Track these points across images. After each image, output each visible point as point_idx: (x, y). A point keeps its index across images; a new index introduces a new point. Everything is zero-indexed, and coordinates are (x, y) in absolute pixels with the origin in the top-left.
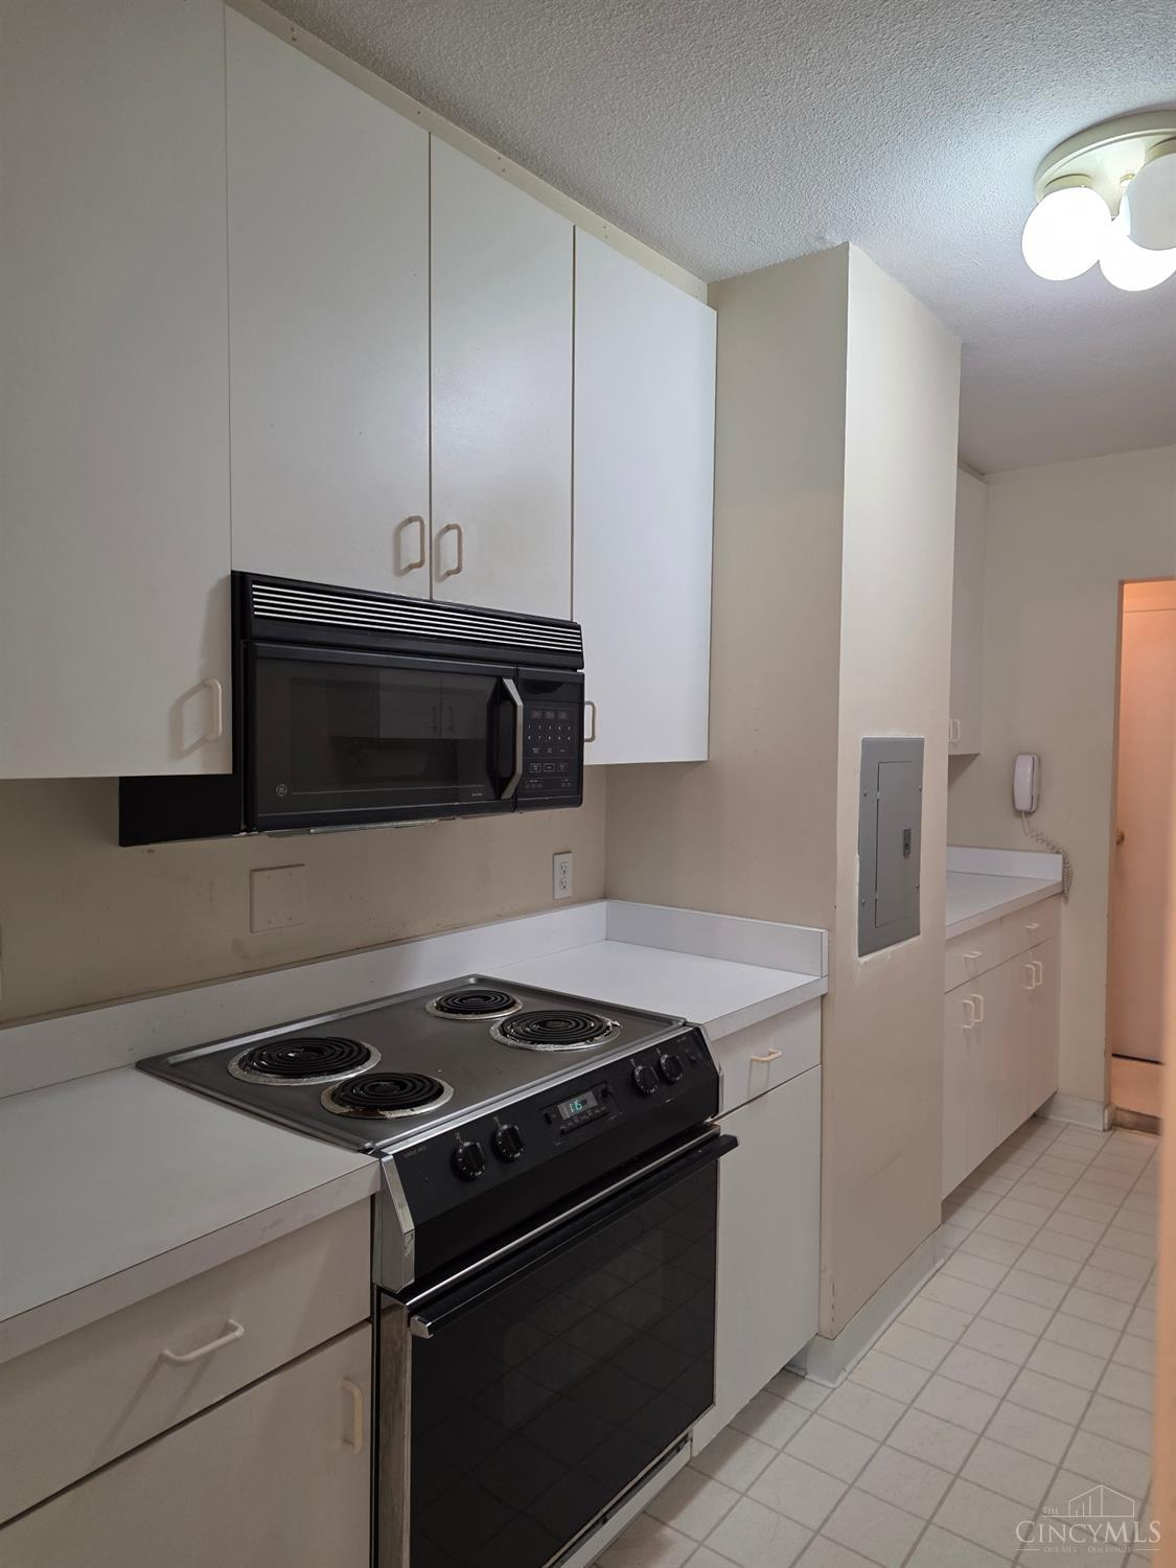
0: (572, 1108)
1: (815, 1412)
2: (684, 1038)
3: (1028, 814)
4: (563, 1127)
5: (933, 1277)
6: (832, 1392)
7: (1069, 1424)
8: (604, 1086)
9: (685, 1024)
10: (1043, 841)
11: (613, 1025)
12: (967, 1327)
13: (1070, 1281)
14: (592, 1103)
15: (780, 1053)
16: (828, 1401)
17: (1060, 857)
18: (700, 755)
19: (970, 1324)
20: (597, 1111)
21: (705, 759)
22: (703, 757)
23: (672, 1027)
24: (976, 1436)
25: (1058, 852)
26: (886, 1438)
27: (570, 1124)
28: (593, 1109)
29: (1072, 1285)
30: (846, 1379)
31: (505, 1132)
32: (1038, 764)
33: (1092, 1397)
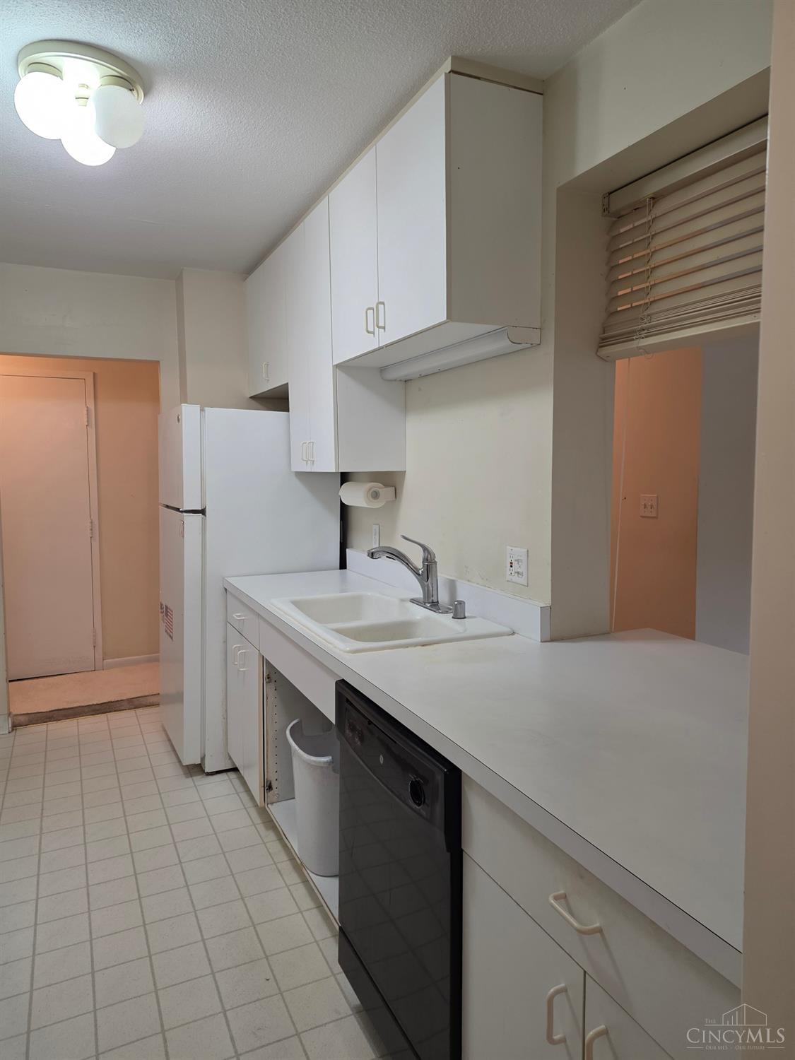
29: (41, 834)
33: (88, 890)
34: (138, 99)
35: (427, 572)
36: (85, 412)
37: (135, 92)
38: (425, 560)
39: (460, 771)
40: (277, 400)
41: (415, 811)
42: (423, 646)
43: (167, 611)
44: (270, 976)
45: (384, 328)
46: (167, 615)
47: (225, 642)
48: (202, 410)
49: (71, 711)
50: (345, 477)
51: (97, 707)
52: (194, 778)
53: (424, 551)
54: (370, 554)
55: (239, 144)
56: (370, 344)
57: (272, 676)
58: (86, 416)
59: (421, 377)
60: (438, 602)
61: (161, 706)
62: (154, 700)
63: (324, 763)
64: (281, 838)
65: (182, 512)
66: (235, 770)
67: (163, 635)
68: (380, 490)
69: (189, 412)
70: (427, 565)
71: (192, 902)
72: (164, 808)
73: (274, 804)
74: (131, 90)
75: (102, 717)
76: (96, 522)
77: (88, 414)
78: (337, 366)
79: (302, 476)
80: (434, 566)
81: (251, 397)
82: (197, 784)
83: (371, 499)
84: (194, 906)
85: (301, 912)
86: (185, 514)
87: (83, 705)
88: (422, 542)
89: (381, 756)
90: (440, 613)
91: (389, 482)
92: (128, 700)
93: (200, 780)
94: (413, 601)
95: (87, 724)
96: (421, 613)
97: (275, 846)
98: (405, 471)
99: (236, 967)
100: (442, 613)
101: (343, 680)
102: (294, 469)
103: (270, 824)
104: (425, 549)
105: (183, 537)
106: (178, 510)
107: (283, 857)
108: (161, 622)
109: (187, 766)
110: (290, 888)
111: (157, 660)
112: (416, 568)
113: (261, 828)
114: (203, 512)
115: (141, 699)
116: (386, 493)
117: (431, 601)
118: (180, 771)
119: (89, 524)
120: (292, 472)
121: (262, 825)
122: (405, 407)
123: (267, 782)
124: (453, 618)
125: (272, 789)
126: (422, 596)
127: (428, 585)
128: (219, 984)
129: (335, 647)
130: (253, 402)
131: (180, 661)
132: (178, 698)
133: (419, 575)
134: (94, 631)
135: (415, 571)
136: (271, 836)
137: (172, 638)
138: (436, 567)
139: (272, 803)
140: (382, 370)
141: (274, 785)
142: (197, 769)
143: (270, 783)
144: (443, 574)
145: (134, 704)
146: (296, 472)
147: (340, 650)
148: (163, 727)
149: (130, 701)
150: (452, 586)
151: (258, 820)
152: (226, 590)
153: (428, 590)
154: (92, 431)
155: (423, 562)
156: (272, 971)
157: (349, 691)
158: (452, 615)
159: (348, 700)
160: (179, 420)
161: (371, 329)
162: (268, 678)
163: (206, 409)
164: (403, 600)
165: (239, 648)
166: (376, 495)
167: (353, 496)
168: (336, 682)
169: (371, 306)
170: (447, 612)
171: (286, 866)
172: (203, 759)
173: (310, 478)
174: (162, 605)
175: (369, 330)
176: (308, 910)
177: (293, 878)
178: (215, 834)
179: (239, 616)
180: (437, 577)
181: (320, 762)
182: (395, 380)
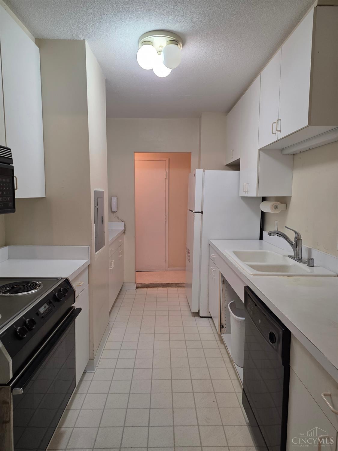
0: (42, 310)
1: (92, 380)
2: (64, 282)
3: (115, 212)
4: (42, 316)
5: (109, 336)
6: (94, 374)
7: (151, 358)
8: (49, 301)
9: (62, 278)
10: (119, 219)
11: (39, 283)
12: (121, 345)
13: (140, 326)
14: (47, 307)
15: (83, 283)
16: (94, 376)
17: (123, 223)
18: (43, 196)
19: (122, 344)
20: (49, 309)
21: (45, 197)
22: (44, 196)
23: (59, 280)
24: (133, 369)
25: (123, 222)
26: (112, 379)
27: (44, 314)
28: (48, 308)
29: (141, 327)
30: (97, 368)
31: (29, 321)
32: (117, 199)
33: (153, 350)
34: (180, 49)
35: (297, 244)
36: (165, 173)
37: (179, 45)
38: (296, 238)
39: (291, 332)
40: (235, 166)
41: (271, 345)
42: (288, 276)
43: (188, 251)
44: (215, 400)
45: (280, 131)
46: (188, 253)
47: (209, 265)
48: (204, 171)
49: (155, 285)
50: (264, 199)
51: (164, 285)
52: (196, 318)
53: (296, 234)
54: (269, 234)
55: (221, 58)
56: (274, 139)
57: (224, 282)
58: (165, 175)
59: (301, 152)
60: (301, 258)
61: (186, 288)
62: (184, 285)
63: (242, 320)
64: (226, 348)
65: (194, 212)
66: (211, 317)
67: (187, 260)
68: (278, 205)
69: (199, 172)
70: (297, 241)
71: (189, 364)
72: (183, 327)
73: (224, 334)
74: (177, 45)
75: (165, 289)
76: (167, 215)
77: (166, 174)
78: (260, 150)
79: (244, 198)
80: (300, 241)
81: (226, 165)
82: (196, 320)
83: (273, 209)
84: (189, 366)
85: (231, 379)
86: (195, 213)
87: (160, 283)
88: (295, 230)
89: (260, 320)
90: (301, 263)
91: (284, 201)
92: (175, 284)
93: (198, 319)
94: (290, 256)
95: (160, 290)
96: (292, 262)
97: (224, 351)
98: (291, 197)
99: (202, 393)
100: (302, 263)
101: (248, 286)
102: (240, 196)
103: (222, 342)
104: (296, 232)
105: (194, 222)
106: (193, 211)
107: (226, 356)
108: (187, 255)
109: (193, 312)
110: (228, 369)
111: (185, 270)
112: (291, 242)
113: (219, 342)
114: (202, 213)
115: (180, 284)
116: (282, 206)
117: (298, 257)
118: (191, 314)
119: (165, 216)
120: (240, 197)
121: (219, 341)
122: (293, 167)
123: (222, 324)
124: (307, 266)
125: (223, 328)
126: (293, 255)
127: (297, 250)
128: (195, 397)
129: (246, 272)
130: (227, 167)
131: (191, 271)
132: (190, 286)
133: (292, 244)
134: (165, 256)
135: (290, 242)
136: (223, 347)
137: (189, 261)
138: (301, 242)
139: (223, 333)
140: (282, 150)
141: (225, 326)
142: (196, 314)
143: (223, 325)
144: (305, 245)
145: (177, 285)
146: (241, 197)
147: (248, 273)
148: (186, 296)
149: (176, 284)
150: (310, 251)
151: (218, 339)
152: (210, 244)
153: (297, 252)
154: (167, 181)
155: (295, 239)
156: (216, 398)
157: (249, 291)
158: (307, 264)
159: (249, 295)
160: (195, 175)
161: (274, 132)
162: (223, 282)
163: (205, 171)
164: (284, 256)
165: (213, 268)
166: (276, 207)
167: (266, 207)
168: (245, 287)
169: (275, 122)
170: (305, 263)
171: (227, 360)
172: (199, 311)
173: (247, 200)
174: (187, 248)
175: (273, 132)
176: (233, 379)
177: (229, 365)
178: (201, 341)
179: (214, 256)
180: (301, 246)
181: (240, 319)
182: (288, 154)
